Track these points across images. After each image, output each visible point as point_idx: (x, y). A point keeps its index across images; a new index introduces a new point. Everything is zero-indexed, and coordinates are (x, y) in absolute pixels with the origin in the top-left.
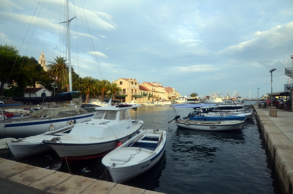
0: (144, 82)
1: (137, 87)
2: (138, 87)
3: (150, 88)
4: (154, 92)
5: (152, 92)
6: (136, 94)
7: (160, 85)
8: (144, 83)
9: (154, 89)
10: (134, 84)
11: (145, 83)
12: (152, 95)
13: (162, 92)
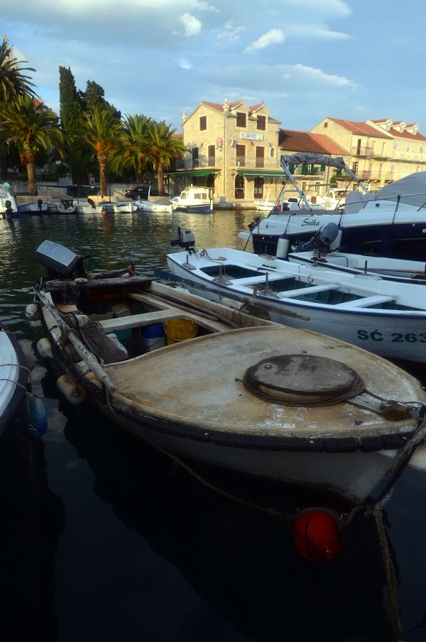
0: (326, 121)
1: (269, 137)
2: (275, 139)
3: (346, 141)
4: (364, 157)
5: (354, 160)
6: (260, 164)
7: (410, 131)
8: (326, 125)
9: (367, 148)
10: (251, 125)
11: (331, 123)
12: (354, 171)
13: (411, 158)
